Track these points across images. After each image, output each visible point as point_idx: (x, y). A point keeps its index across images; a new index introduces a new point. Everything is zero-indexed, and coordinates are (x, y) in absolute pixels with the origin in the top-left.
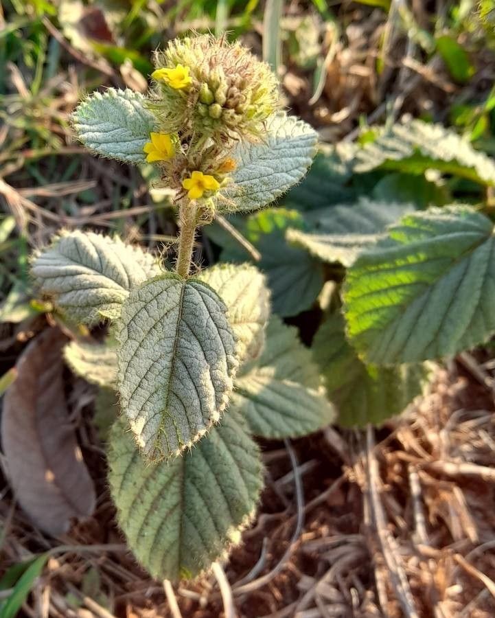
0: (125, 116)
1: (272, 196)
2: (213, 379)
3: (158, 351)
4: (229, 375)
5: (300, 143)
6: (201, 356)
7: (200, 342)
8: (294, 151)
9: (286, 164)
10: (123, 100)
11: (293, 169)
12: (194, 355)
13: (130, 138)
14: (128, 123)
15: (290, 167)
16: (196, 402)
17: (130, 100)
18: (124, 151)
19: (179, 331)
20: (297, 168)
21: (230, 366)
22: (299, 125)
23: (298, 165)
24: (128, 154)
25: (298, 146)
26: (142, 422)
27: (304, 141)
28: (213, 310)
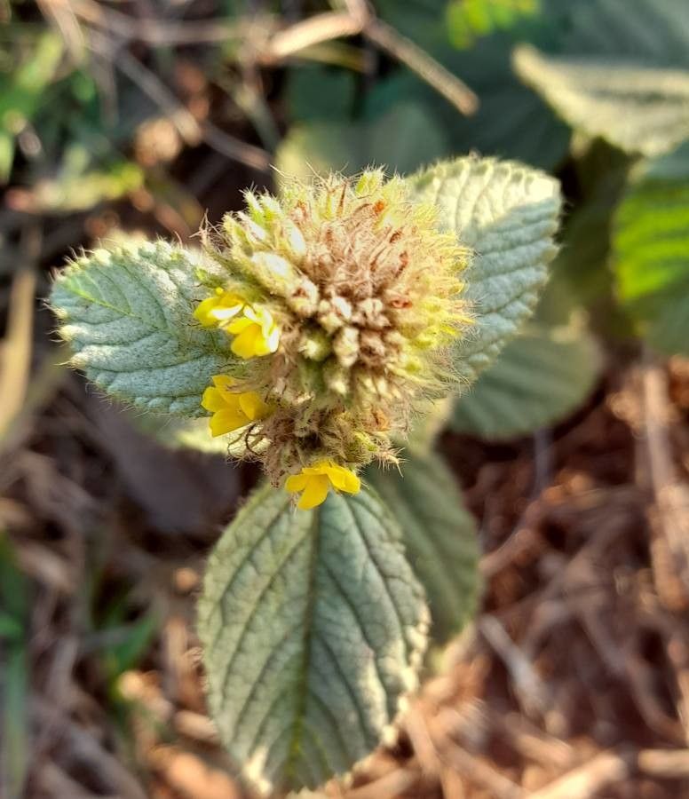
0: (159, 307)
1: (470, 371)
2: (382, 675)
3: (279, 628)
4: (409, 662)
5: (524, 233)
6: (356, 635)
7: (354, 609)
8: (511, 257)
9: (496, 294)
10: (153, 269)
11: (512, 301)
12: (343, 634)
13: (174, 359)
14: (169, 324)
15: (504, 298)
16: (353, 718)
17: (166, 269)
18: (164, 392)
19: (313, 584)
20: (518, 297)
21: (409, 648)
22: (517, 178)
23: (519, 290)
24: (174, 398)
25: (519, 243)
26: (260, 756)
27: (531, 228)
28: (375, 541)
